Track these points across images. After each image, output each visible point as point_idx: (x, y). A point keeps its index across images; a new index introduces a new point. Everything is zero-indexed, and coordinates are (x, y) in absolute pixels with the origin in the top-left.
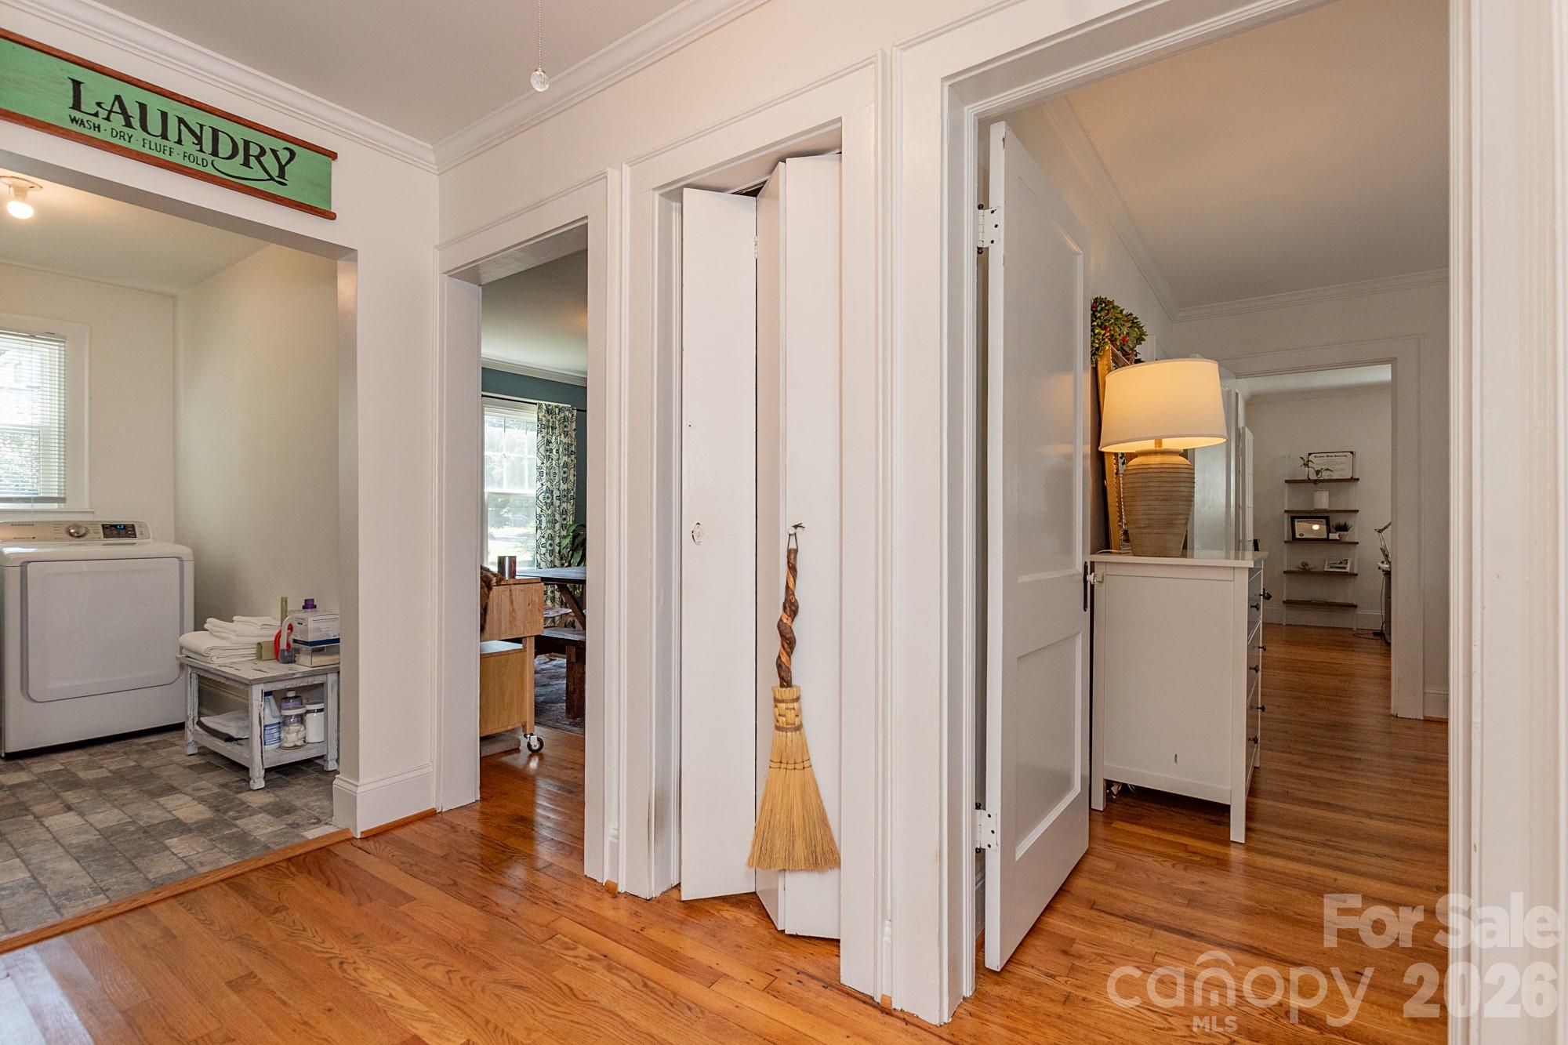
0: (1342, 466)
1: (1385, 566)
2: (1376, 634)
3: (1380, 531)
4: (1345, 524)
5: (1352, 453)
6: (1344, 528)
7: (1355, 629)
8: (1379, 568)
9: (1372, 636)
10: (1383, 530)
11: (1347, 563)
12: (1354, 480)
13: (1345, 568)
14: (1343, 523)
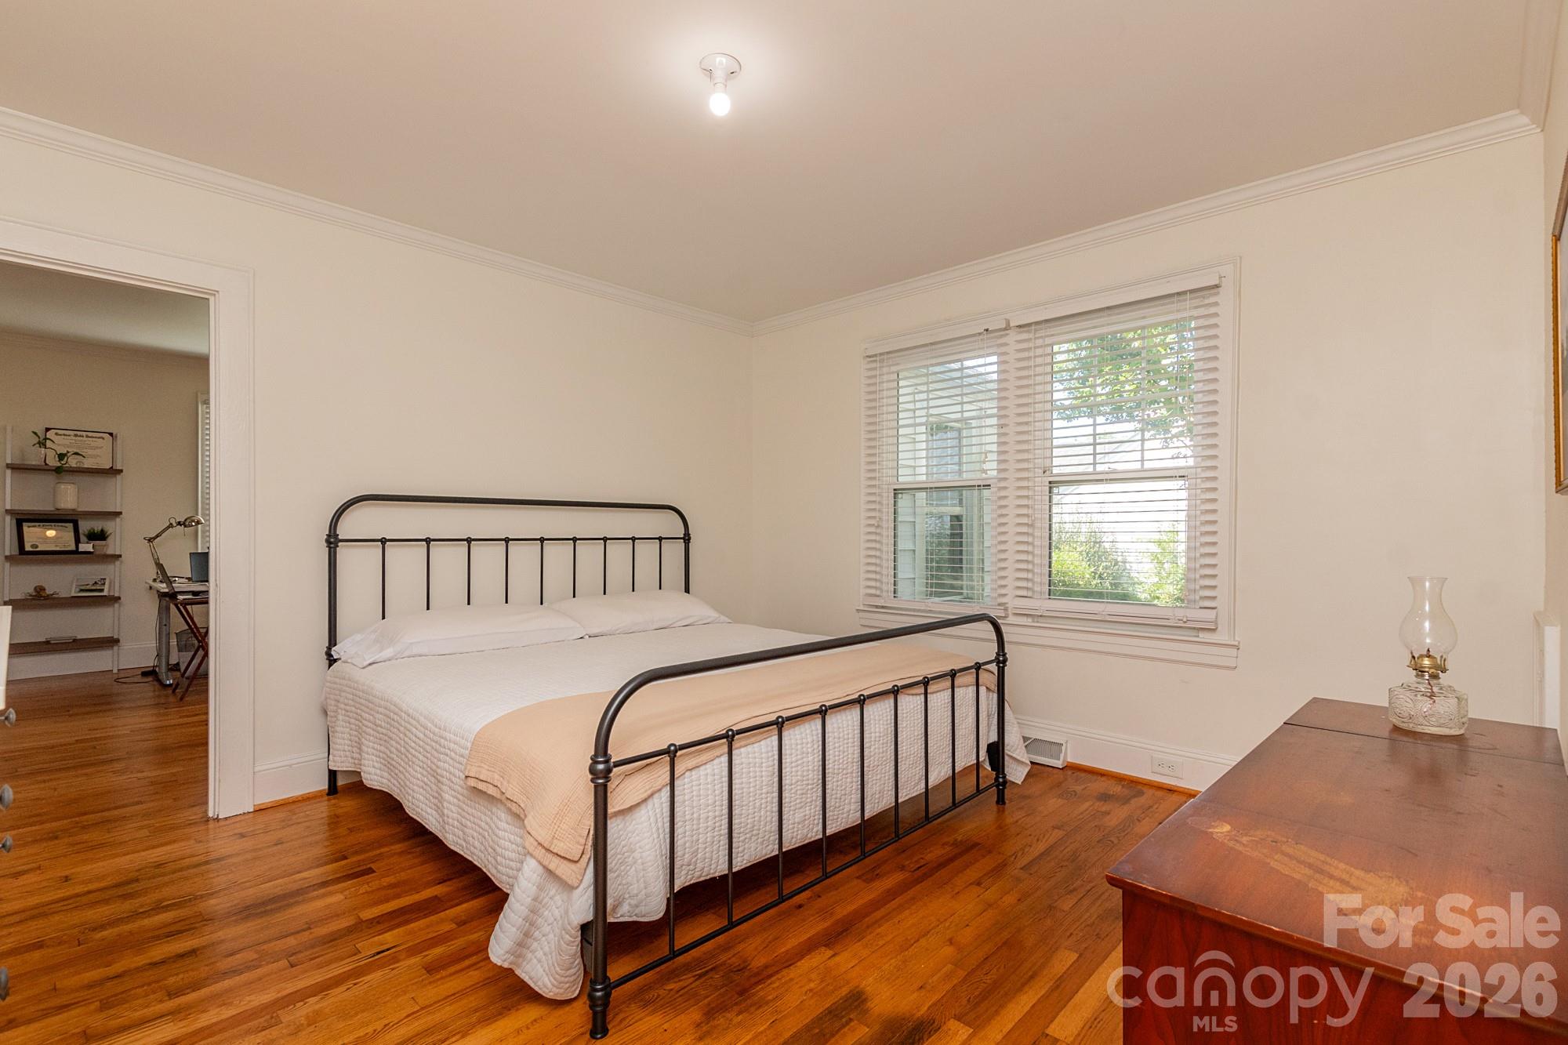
0: (97, 452)
1: (163, 587)
2: (145, 674)
3: (150, 540)
4: (102, 530)
5: (111, 434)
6: (101, 536)
7: (115, 671)
8: (151, 588)
9: (139, 679)
10: (155, 538)
11: (104, 584)
12: (114, 472)
13: (102, 590)
14: (100, 529)
